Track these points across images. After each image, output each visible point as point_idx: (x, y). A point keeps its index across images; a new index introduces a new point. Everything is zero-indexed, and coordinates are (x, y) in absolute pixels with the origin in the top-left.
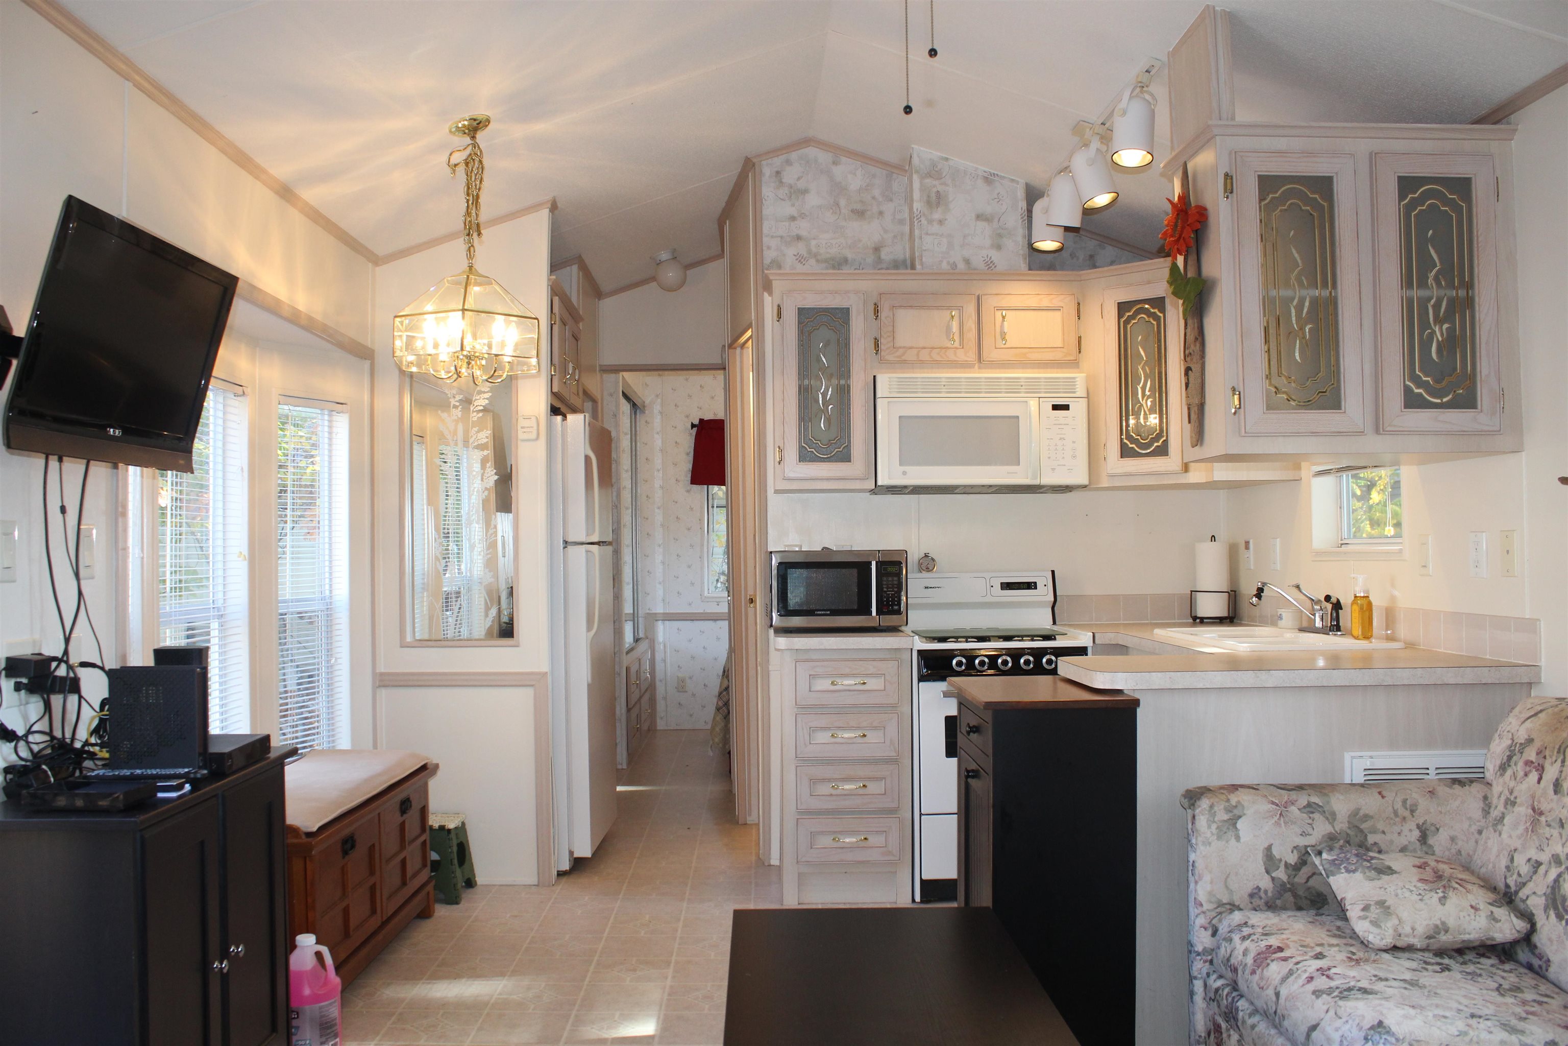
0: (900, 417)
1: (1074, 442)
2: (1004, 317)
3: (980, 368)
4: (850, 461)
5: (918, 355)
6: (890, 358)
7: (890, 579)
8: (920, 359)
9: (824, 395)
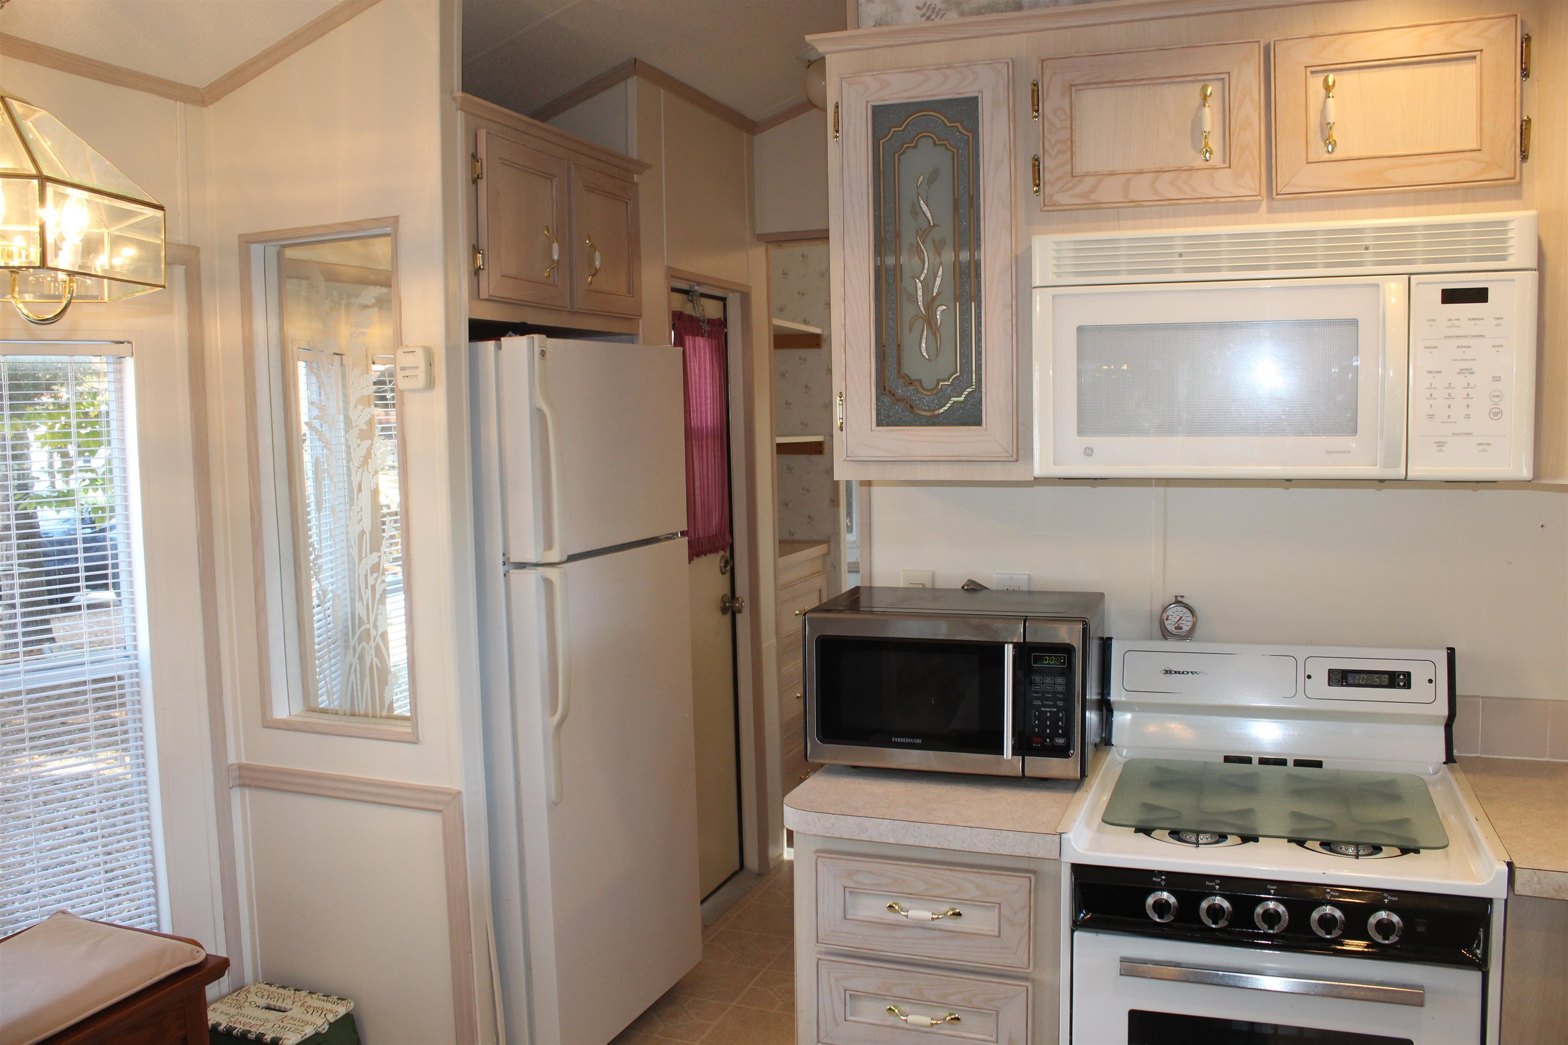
0: (1080, 329)
1: (1496, 379)
2: (1328, 88)
3: (1271, 210)
4: (979, 423)
5: (1126, 189)
6: (1063, 199)
7: (1048, 680)
8: (1132, 197)
9: (927, 287)
